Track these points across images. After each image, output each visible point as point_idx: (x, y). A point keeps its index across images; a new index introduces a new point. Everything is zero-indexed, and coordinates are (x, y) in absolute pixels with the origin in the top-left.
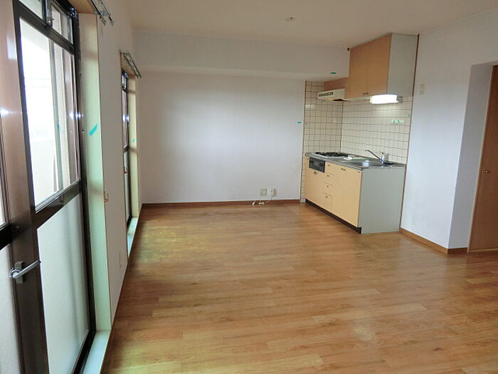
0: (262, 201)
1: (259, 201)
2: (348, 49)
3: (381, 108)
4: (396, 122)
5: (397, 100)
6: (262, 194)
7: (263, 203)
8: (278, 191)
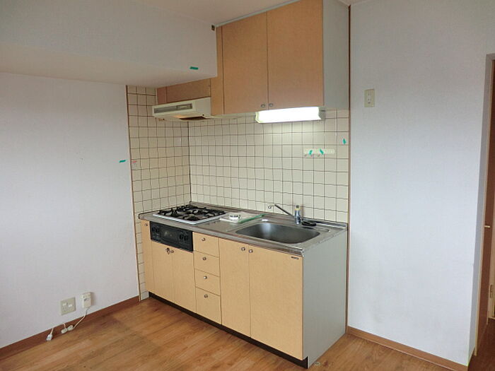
0: (68, 325)
1: (61, 327)
2: (213, 27)
3: (277, 130)
4: (316, 151)
5: (320, 115)
6: (65, 311)
7: (71, 328)
8: (98, 295)
